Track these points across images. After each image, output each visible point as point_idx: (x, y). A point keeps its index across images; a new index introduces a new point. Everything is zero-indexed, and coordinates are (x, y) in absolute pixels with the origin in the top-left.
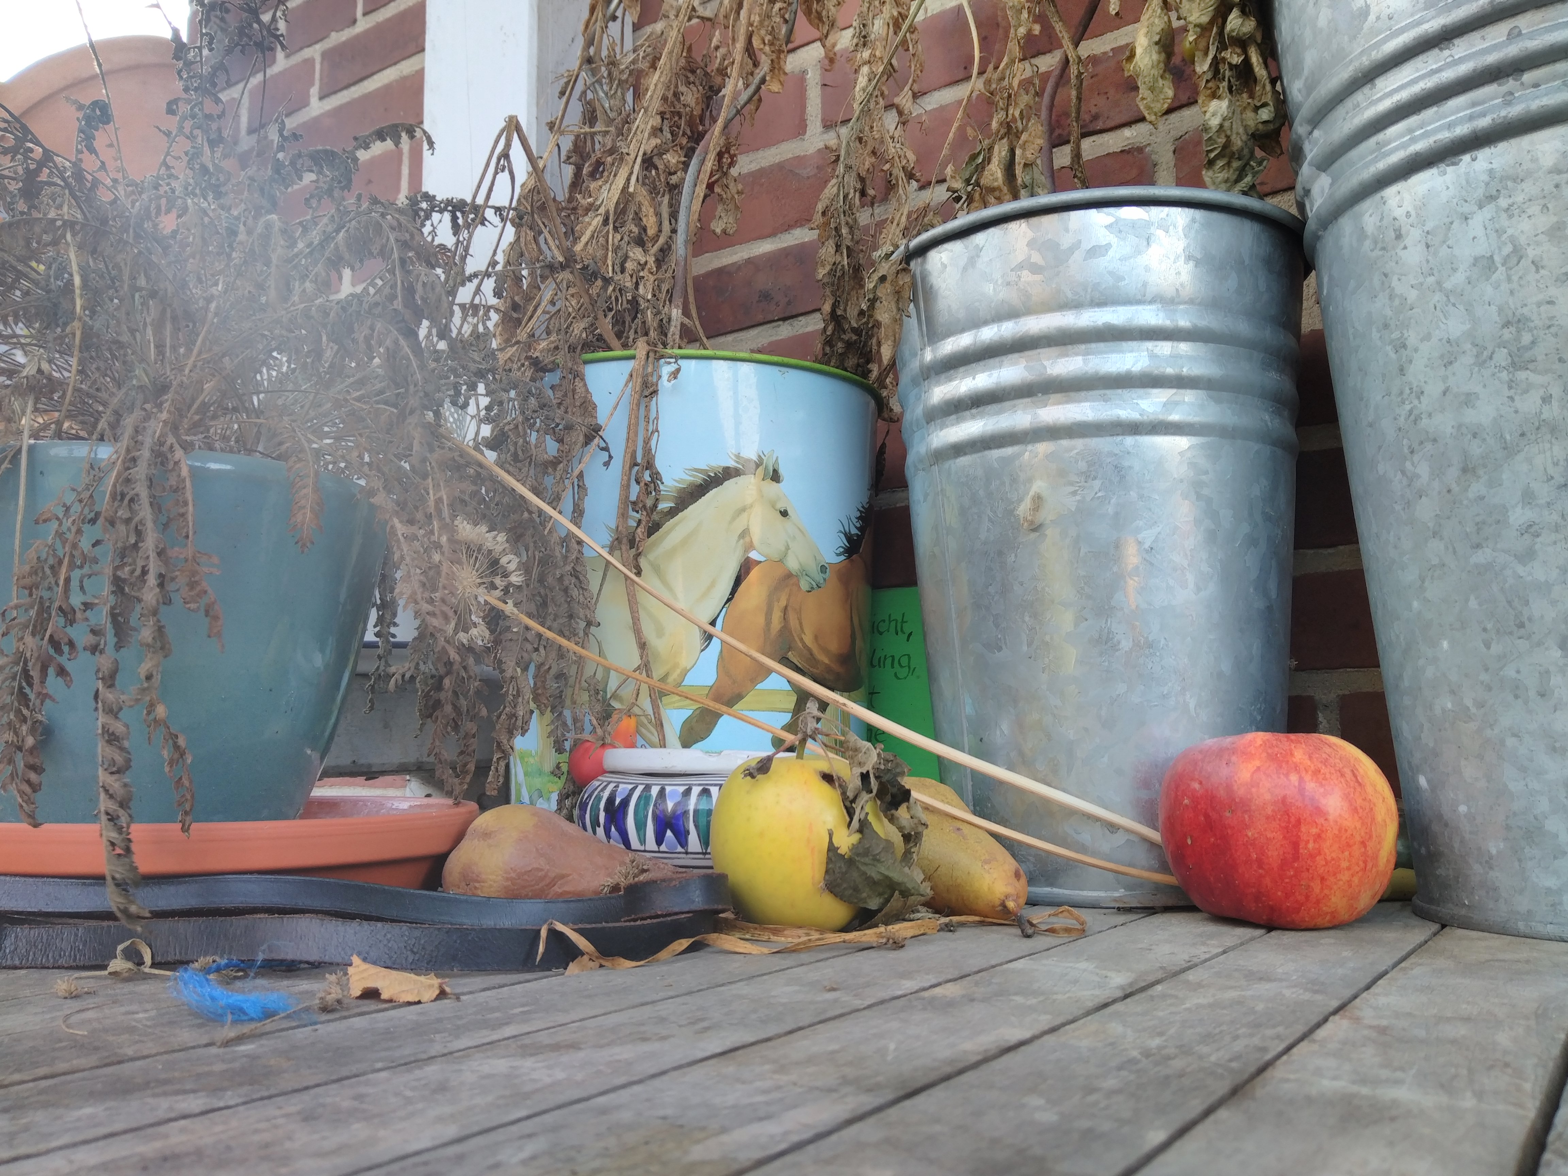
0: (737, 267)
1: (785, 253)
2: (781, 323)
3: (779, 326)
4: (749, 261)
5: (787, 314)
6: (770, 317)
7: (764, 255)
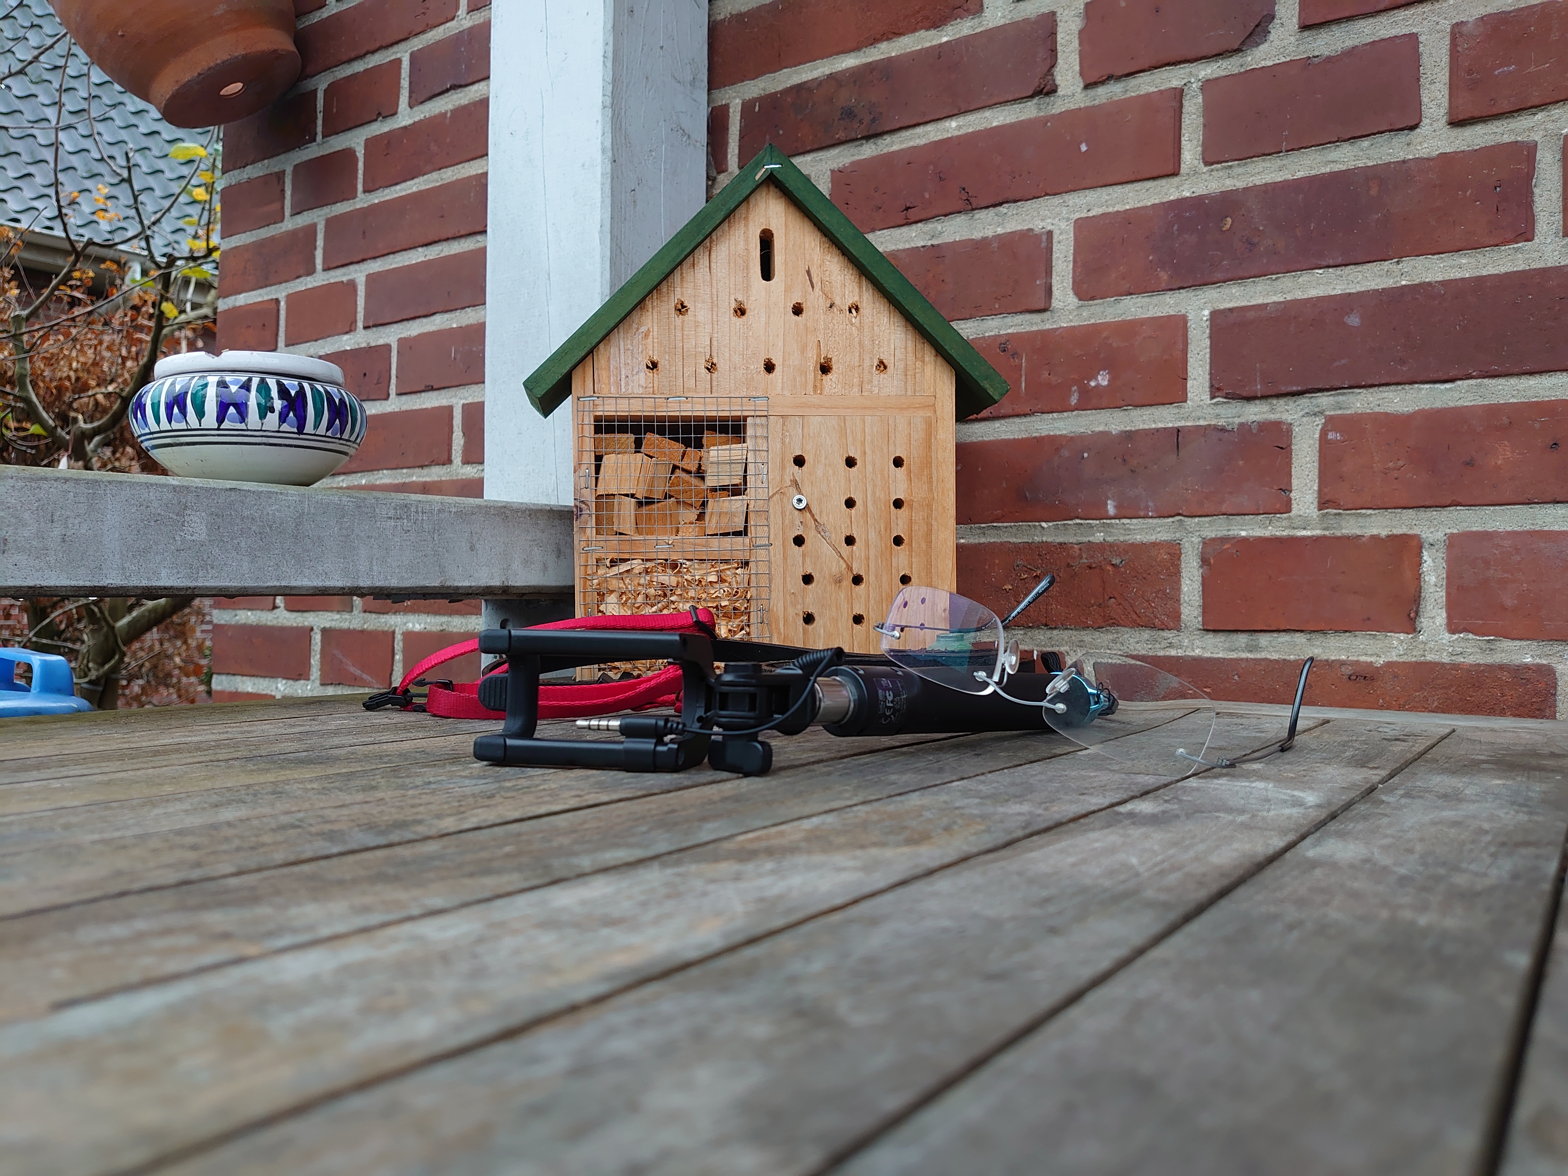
0: (819, 83)
1: (870, 67)
2: (864, 142)
3: (862, 145)
4: (831, 77)
5: (871, 132)
6: (853, 136)
7: (847, 69)
